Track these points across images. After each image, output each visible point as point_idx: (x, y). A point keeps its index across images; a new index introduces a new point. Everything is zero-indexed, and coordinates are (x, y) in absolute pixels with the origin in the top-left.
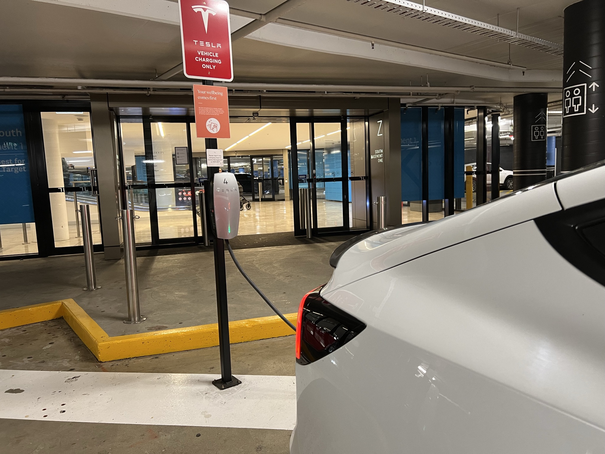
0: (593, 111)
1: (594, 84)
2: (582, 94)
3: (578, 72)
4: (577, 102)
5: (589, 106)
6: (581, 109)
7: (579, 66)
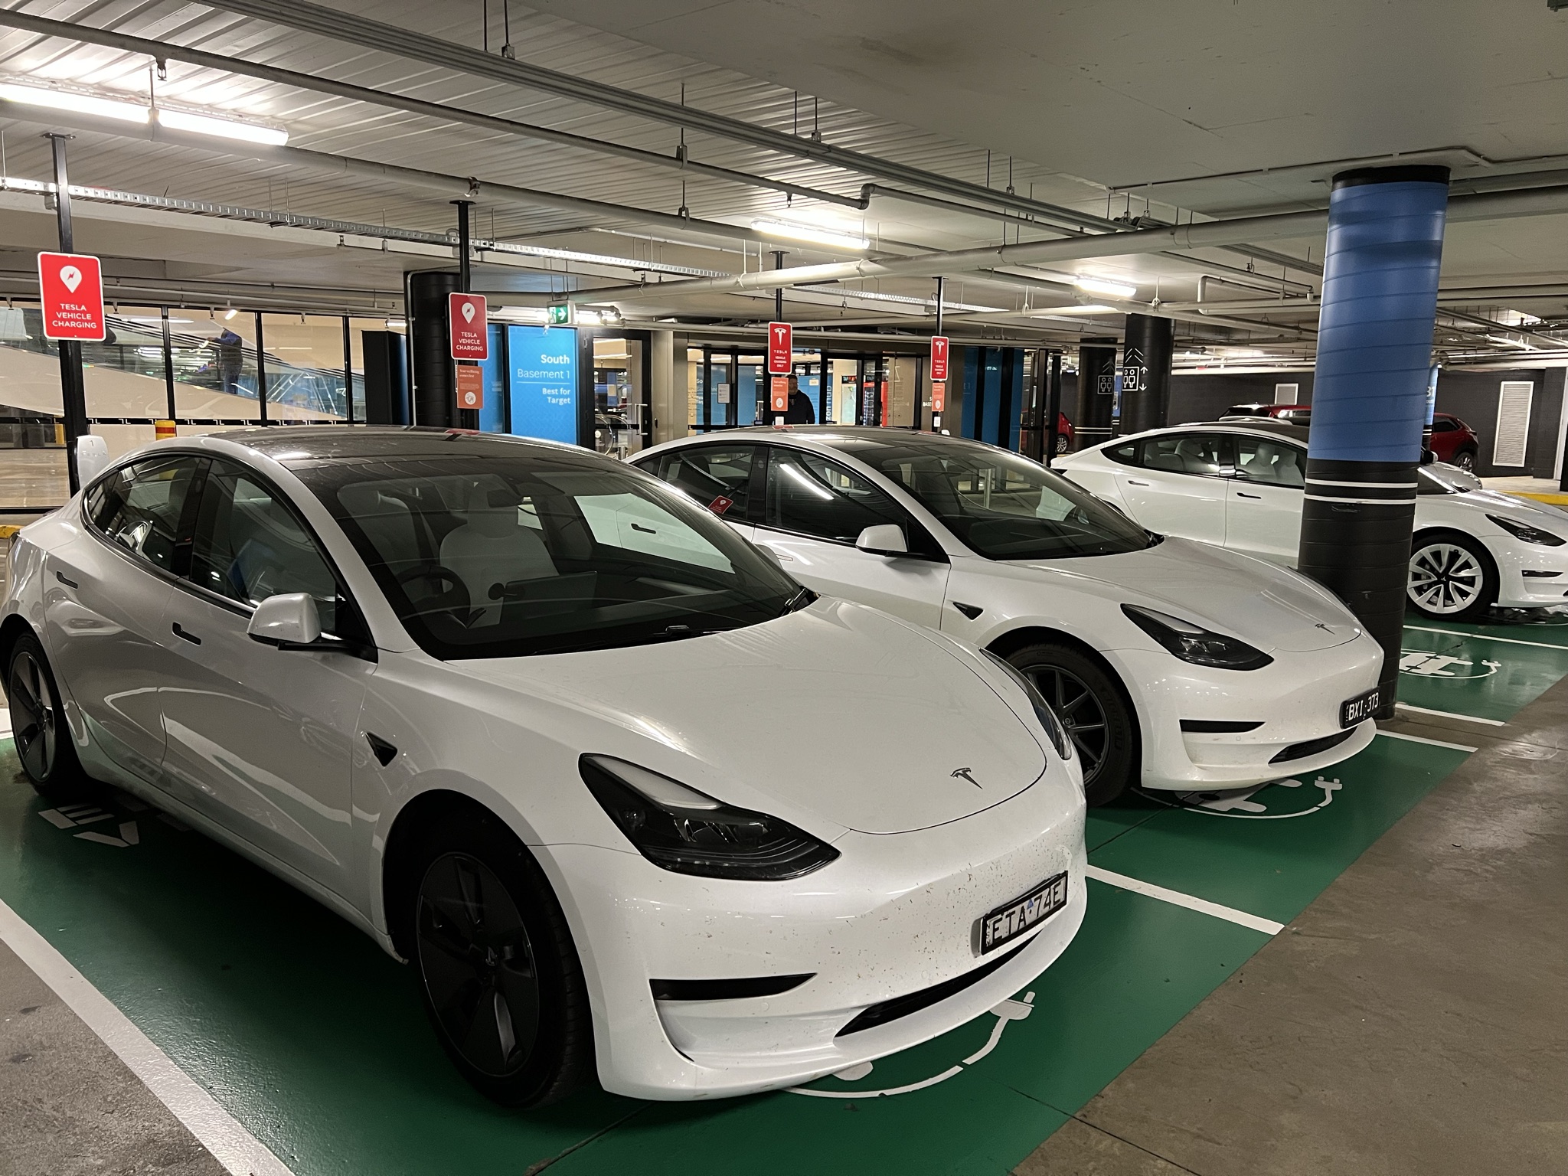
0: (1143, 389)
1: (1144, 368)
2: (1136, 375)
3: (1133, 357)
4: (1132, 380)
5: (1140, 385)
6: (1134, 387)
7: (1134, 353)
